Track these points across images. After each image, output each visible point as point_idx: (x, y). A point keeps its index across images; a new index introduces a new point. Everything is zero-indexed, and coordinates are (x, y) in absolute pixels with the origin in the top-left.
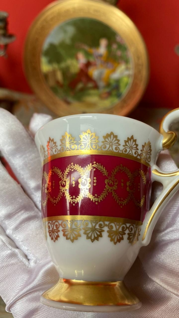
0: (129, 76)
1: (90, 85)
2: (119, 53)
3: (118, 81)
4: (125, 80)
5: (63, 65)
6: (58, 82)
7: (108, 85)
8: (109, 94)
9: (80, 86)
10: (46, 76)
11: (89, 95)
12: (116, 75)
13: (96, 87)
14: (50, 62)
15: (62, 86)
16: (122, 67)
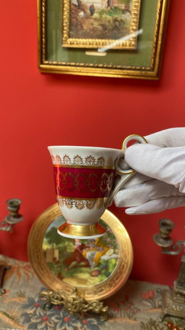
0: (116, 259)
1: (83, 263)
2: (109, 240)
3: (107, 262)
4: (113, 261)
5: (61, 245)
6: (54, 259)
7: (99, 264)
8: (99, 273)
9: (74, 263)
10: (45, 253)
11: (81, 272)
12: (105, 257)
13: (88, 266)
14: (50, 242)
15: (58, 263)
16: (112, 251)
